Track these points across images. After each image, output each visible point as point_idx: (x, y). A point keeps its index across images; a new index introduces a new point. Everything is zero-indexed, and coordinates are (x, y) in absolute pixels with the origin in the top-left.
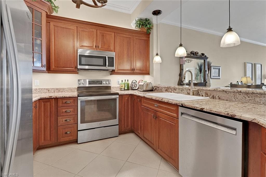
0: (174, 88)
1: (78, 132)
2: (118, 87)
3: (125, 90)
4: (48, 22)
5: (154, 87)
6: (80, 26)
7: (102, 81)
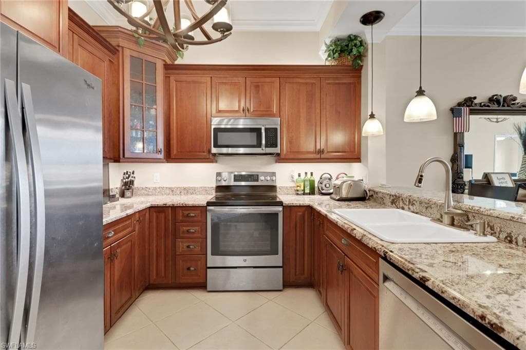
0: (410, 200)
1: (208, 270)
2: (291, 187)
3: (304, 194)
4: (167, 78)
5: (368, 192)
6: (216, 76)
7: (258, 175)
